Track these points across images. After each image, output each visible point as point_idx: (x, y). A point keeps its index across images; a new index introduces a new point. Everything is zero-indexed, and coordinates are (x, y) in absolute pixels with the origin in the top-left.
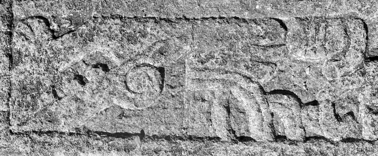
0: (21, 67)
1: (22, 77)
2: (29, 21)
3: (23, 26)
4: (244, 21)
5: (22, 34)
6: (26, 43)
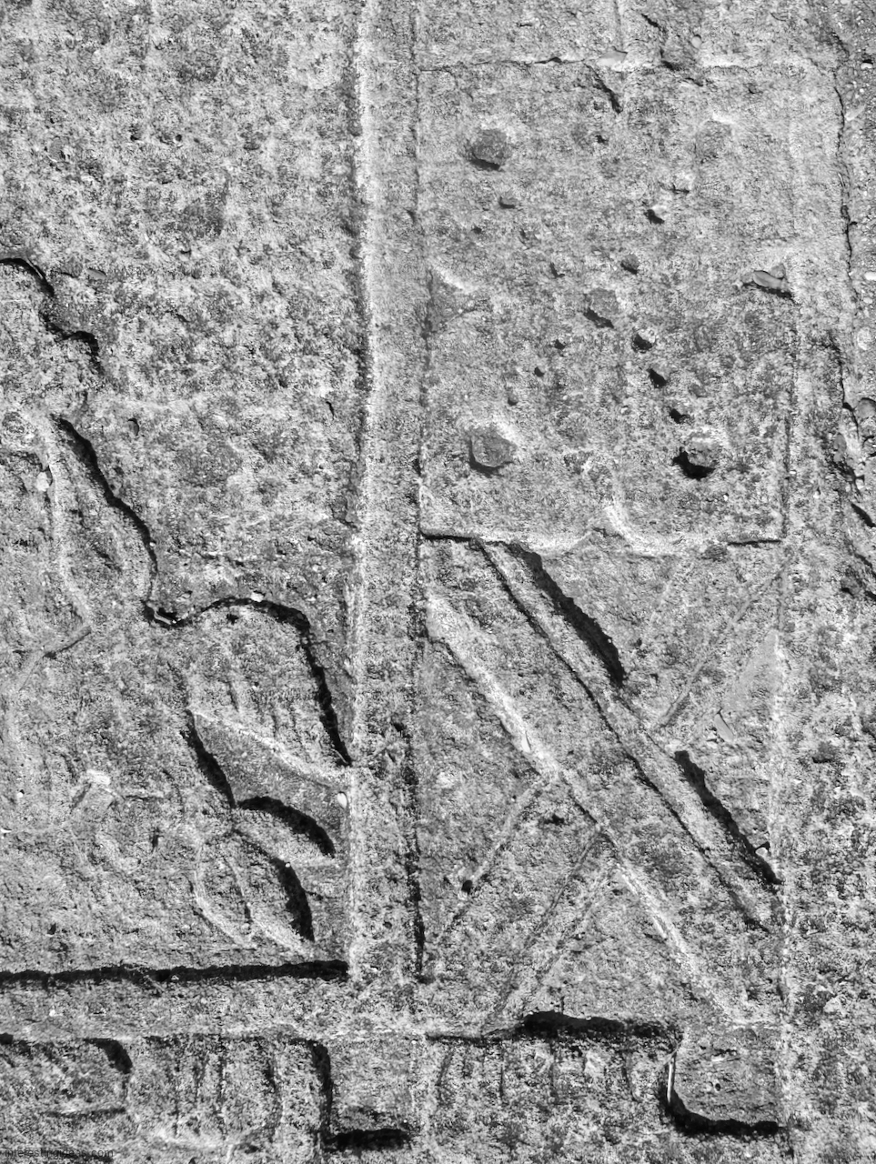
4: (25, 1049)
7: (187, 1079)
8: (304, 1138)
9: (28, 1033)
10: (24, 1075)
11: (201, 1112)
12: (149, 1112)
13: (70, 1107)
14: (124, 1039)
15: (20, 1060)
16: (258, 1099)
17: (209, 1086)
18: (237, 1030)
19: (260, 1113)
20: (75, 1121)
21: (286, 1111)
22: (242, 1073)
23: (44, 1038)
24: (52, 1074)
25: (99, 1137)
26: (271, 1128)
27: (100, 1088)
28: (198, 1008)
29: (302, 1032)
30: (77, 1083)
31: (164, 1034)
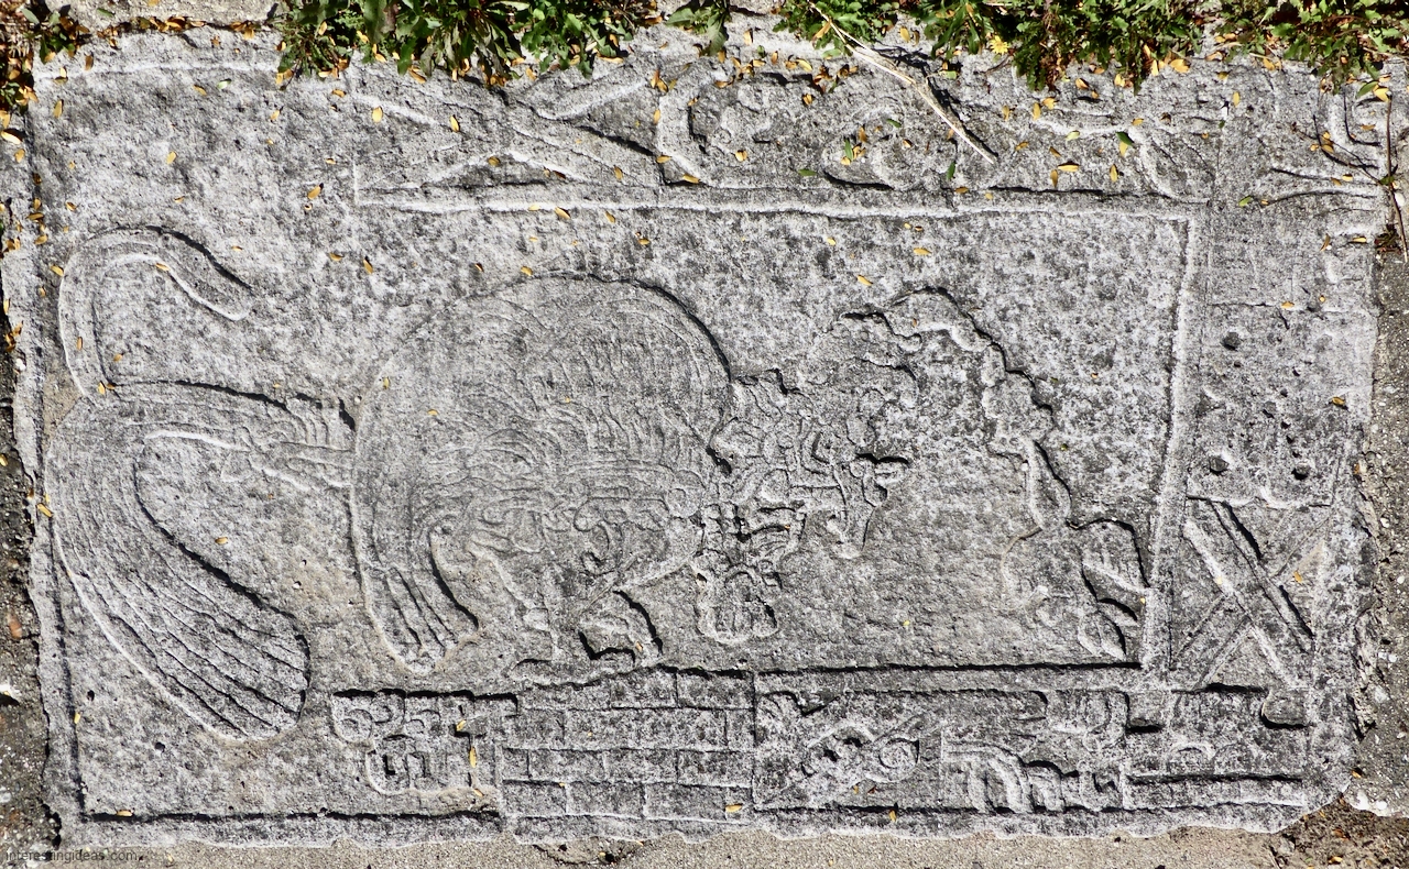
0: (767, 745)
1: (768, 754)
2: (776, 697)
3: (769, 703)
4: (1003, 694)
5: (768, 711)
6: (773, 721)
7: (1073, 706)
8: (1121, 728)
9: (1006, 688)
10: (1004, 704)
11: (1078, 719)
12: (1057, 718)
13: (1023, 716)
14: (1044, 691)
15: (1003, 698)
16: (1103, 714)
17: (1082, 709)
18: (1094, 688)
19: (1102, 720)
20: (1025, 722)
21: (1113, 718)
22: (1096, 704)
23: (1013, 690)
24: (1017, 704)
25: (1035, 728)
26: (1105, 725)
27: (1036, 709)
28: (1079, 679)
29: (1121, 689)
30: (1026, 707)
31: (1063, 689)
